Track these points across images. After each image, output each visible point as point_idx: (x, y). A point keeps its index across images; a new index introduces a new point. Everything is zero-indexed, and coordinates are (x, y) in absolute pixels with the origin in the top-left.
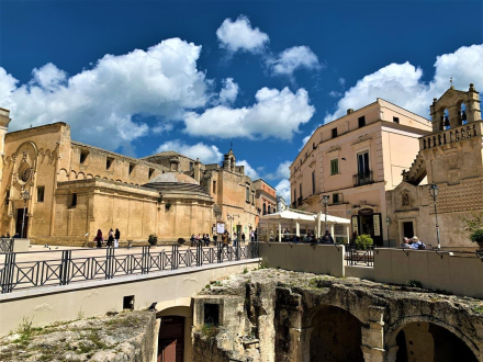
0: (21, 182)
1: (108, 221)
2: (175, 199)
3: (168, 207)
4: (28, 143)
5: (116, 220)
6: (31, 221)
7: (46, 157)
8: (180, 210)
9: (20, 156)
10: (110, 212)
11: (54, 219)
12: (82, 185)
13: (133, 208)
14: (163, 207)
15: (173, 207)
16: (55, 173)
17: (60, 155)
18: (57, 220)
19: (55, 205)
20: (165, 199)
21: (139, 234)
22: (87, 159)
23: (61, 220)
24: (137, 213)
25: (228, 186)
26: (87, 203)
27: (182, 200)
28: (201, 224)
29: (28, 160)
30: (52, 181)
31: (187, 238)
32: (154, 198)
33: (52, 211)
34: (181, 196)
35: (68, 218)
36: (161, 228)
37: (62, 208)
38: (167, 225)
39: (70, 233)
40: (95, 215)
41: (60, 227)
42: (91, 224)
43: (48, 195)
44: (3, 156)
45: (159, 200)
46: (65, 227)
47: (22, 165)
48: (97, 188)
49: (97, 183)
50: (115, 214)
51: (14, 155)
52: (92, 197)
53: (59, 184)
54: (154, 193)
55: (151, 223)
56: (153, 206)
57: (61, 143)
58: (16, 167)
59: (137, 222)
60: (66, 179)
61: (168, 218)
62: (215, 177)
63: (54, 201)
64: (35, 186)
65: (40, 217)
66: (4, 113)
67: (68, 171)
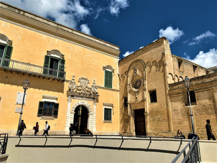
0: (134, 89)
6: (148, 119)
7: (154, 67)
9: (132, 71)
11: (171, 116)
12: (199, 82)
16: (165, 77)
17: (167, 62)
18: (175, 117)
19: (170, 103)
22: (181, 67)
29: (138, 72)
33: (167, 110)
37: (179, 105)
41: (180, 123)
43: (160, 96)
44: (119, 75)
46: (186, 123)
47: (133, 77)
51: (127, 73)
53: (170, 85)
57: (166, 53)
58: (129, 80)
60: (172, 82)
63: (169, 100)
64: (147, 90)
65: (157, 115)
66: (117, 48)
67: (173, 75)
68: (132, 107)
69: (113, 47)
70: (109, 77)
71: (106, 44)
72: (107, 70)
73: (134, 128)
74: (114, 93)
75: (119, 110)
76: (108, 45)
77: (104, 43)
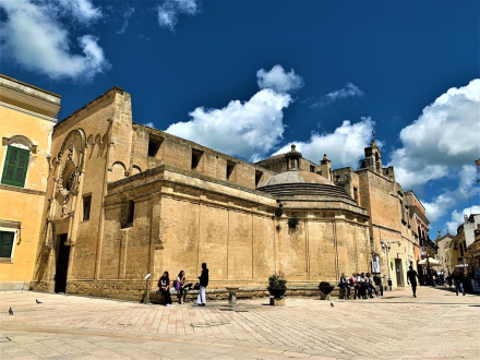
0: (65, 192)
1: (190, 249)
2: (305, 211)
3: (293, 225)
4: (76, 131)
5: (205, 246)
6: (73, 250)
7: (96, 146)
8: (314, 229)
9: (66, 153)
10: (193, 232)
11: (101, 248)
12: (142, 182)
13: (235, 225)
14: (284, 224)
15: (301, 225)
16: (106, 169)
17: (114, 138)
18: (106, 249)
19: (103, 221)
20: (288, 211)
21: (247, 274)
22: (160, 151)
23: (111, 250)
24: (243, 234)
25: (376, 195)
26: (150, 215)
27: (316, 211)
28: (354, 256)
29: (74, 156)
30: (101, 183)
31: (334, 282)
32: (269, 209)
33: (98, 236)
34: (315, 205)
35: (120, 246)
36: (285, 263)
37: (113, 227)
38: (295, 257)
39: (123, 275)
40: (163, 237)
41: (109, 262)
42: (157, 255)
43: (95, 207)
44: (49, 158)
45: (277, 213)
46: (116, 261)
47: (66, 165)
48: (166, 183)
49: (167, 175)
50: (203, 235)
51: (60, 153)
52: (158, 202)
53: (111, 186)
54: (268, 200)
55: (266, 254)
56: (268, 223)
57: (115, 120)
58: (60, 169)
59: (242, 251)
61: (295, 244)
62: (355, 181)
63: (103, 216)
64: (80, 195)
65: (84, 247)
66: (53, 99)
67: (127, 167)
68: (57, 229)
69: (42, 95)
70: (17, 162)
71: (22, 87)
72: (14, 145)
73: (54, 273)
74: (30, 197)
75: (38, 235)
76: (29, 90)
77: (15, 85)
